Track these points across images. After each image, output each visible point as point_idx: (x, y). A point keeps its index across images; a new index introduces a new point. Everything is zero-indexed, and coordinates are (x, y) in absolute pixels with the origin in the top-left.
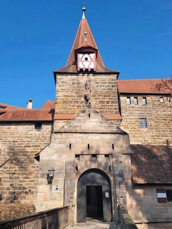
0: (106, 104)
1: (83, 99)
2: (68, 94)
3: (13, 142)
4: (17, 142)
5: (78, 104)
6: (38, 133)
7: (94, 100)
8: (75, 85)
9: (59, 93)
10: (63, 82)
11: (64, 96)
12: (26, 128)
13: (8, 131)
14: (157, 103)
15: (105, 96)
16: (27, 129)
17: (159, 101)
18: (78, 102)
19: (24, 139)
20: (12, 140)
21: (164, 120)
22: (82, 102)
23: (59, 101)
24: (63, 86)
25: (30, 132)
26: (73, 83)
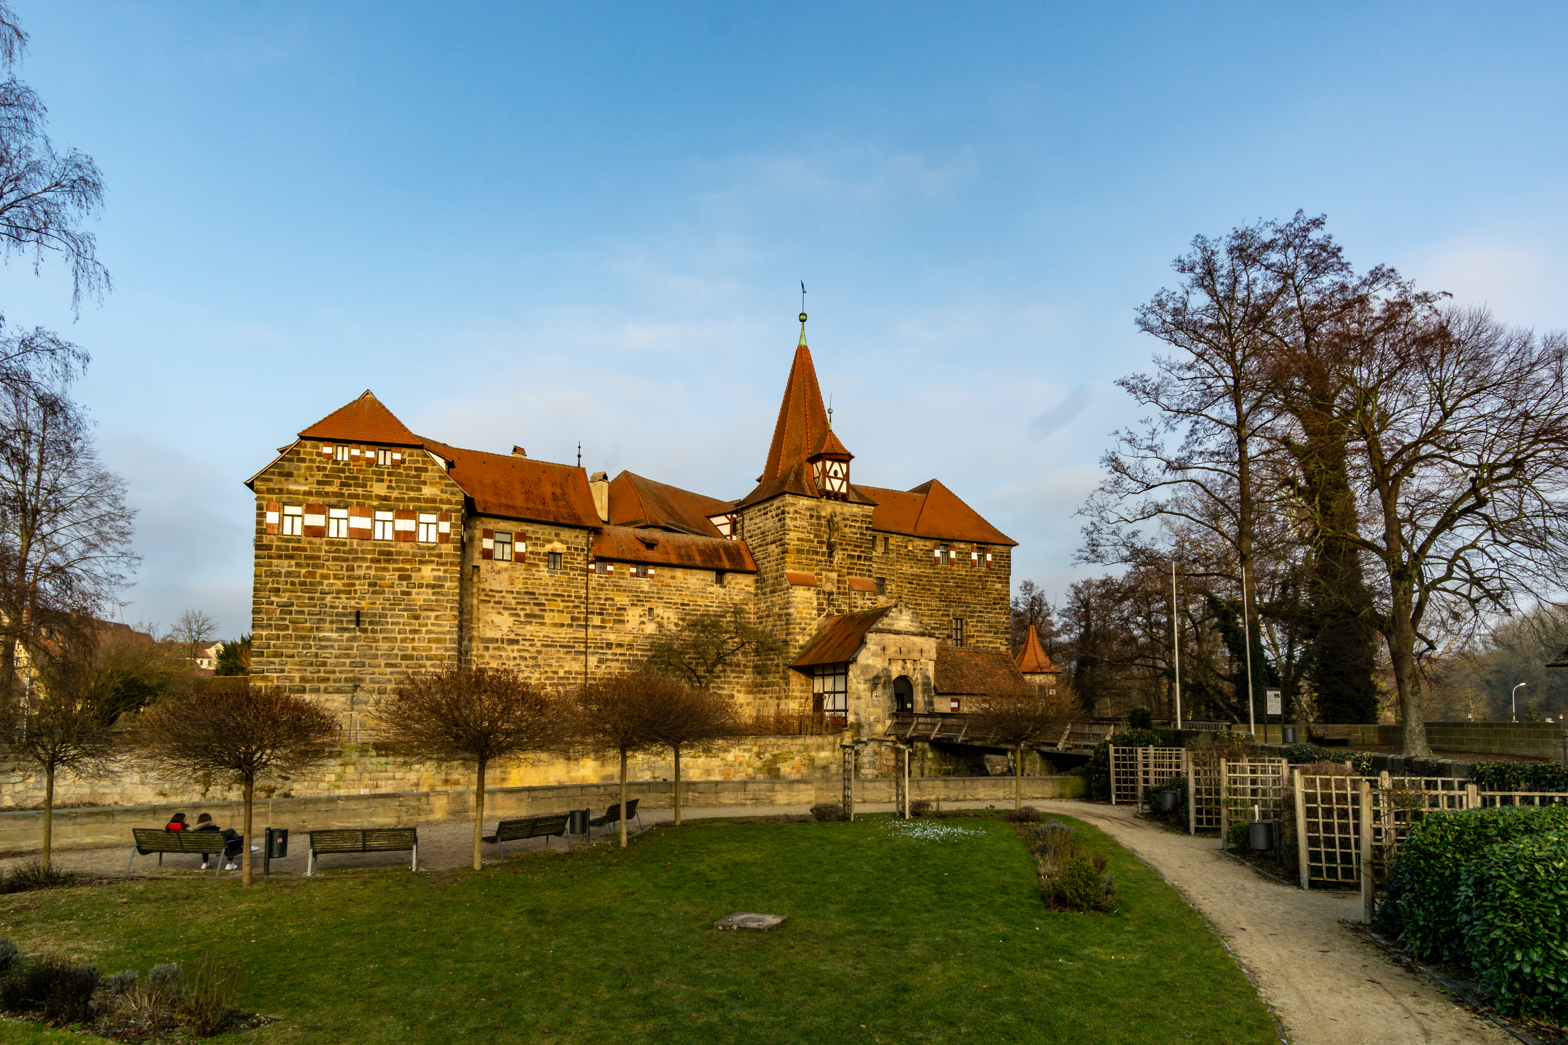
0: (855, 561)
1: (825, 549)
2: (804, 536)
3: (682, 604)
4: (688, 605)
5: (819, 558)
6: (722, 591)
7: (840, 552)
8: (814, 521)
9: (791, 533)
10: (796, 512)
11: (799, 539)
12: (703, 580)
13: (672, 581)
14: (903, 551)
15: (855, 546)
16: (704, 583)
17: (906, 547)
18: (817, 553)
19: (700, 602)
20: (680, 601)
21: (910, 583)
22: (823, 554)
23: (790, 547)
24: (796, 519)
25: (709, 589)
26: (812, 516)
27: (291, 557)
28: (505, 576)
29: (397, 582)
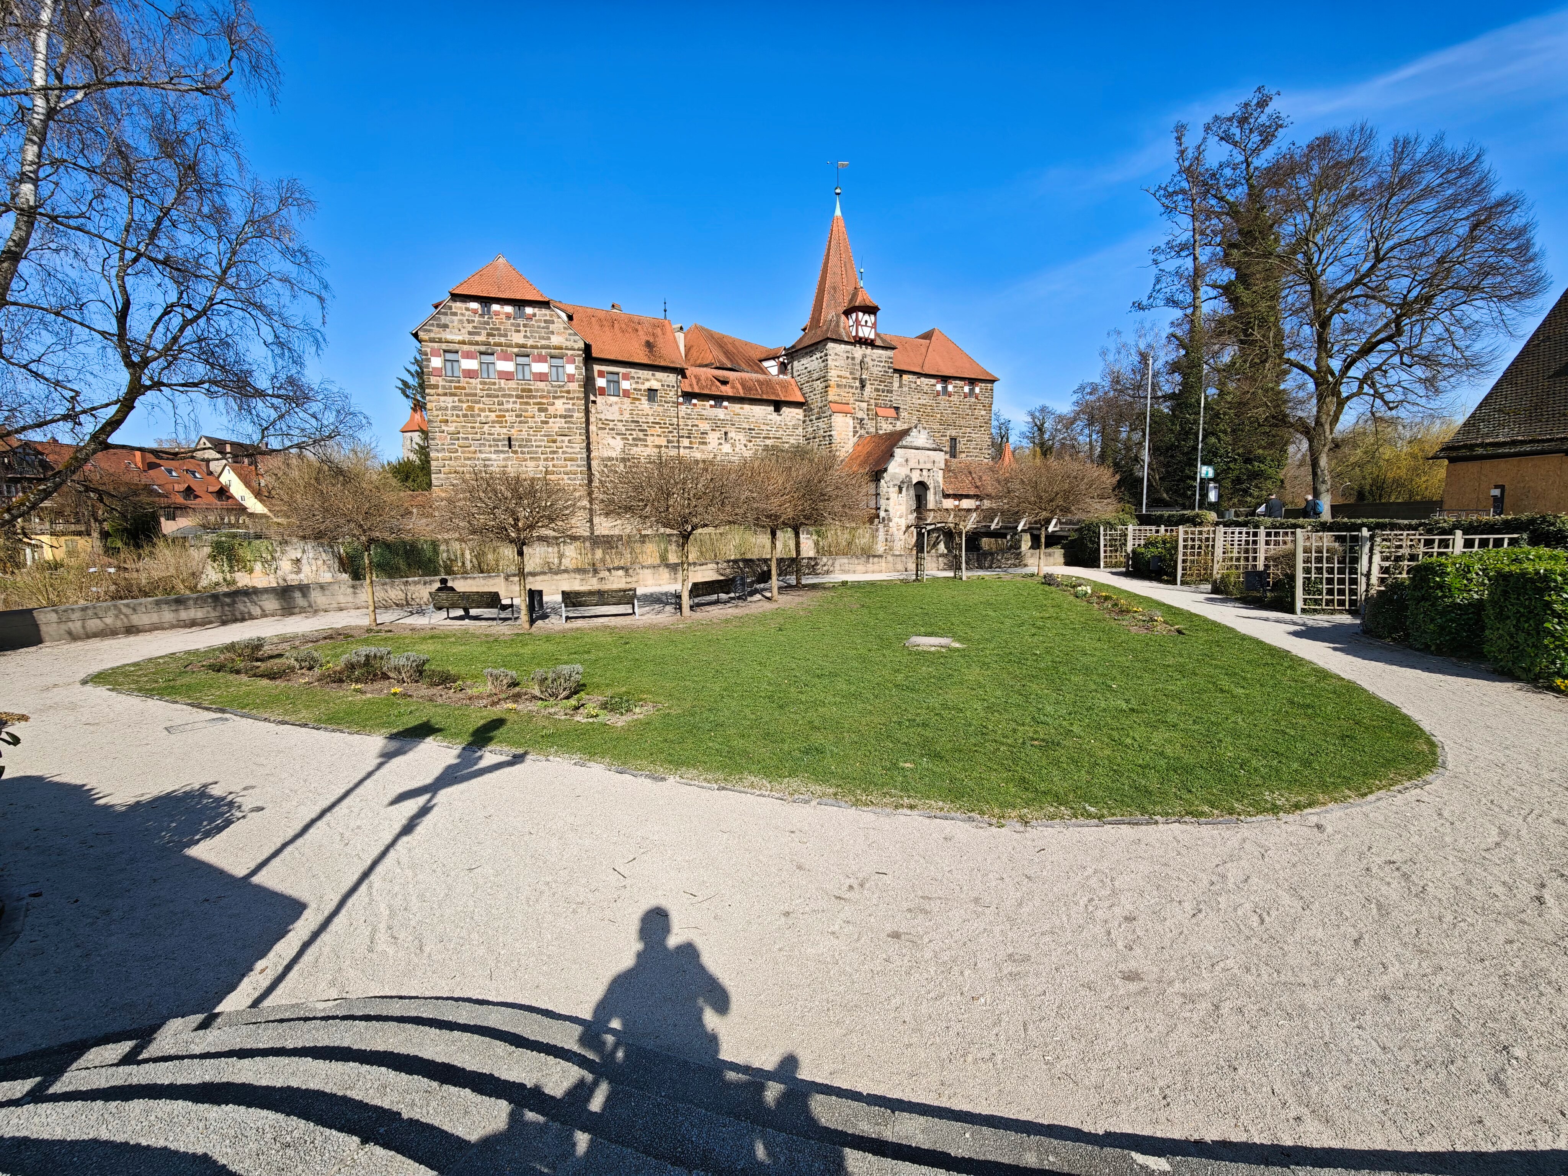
0: (880, 393)
1: (858, 384)
2: (842, 373)
3: (749, 429)
4: (754, 429)
5: (854, 391)
6: (779, 418)
7: (869, 386)
8: (850, 360)
9: (832, 371)
10: (836, 355)
11: (838, 376)
12: (765, 409)
13: (740, 412)
15: (880, 381)
16: (765, 412)
17: (916, 383)
18: (852, 387)
20: (747, 427)
21: (918, 411)
22: (857, 388)
23: (831, 383)
24: (835, 360)
25: (770, 417)
26: (848, 358)
27: (455, 395)
28: (615, 408)
29: (537, 413)
